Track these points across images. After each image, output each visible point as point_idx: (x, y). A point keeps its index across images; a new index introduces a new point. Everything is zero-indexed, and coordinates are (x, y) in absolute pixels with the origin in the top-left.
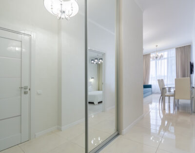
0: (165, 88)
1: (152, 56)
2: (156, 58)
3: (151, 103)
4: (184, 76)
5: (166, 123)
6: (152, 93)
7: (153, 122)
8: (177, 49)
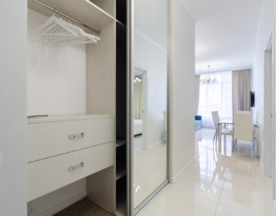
0: (221, 123)
1: (202, 77)
2: (208, 81)
3: (200, 140)
4: (242, 109)
5: (222, 168)
6: (202, 127)
7: (202, 166)
8: (234, 72)
